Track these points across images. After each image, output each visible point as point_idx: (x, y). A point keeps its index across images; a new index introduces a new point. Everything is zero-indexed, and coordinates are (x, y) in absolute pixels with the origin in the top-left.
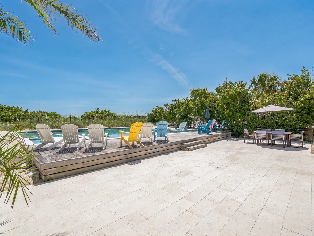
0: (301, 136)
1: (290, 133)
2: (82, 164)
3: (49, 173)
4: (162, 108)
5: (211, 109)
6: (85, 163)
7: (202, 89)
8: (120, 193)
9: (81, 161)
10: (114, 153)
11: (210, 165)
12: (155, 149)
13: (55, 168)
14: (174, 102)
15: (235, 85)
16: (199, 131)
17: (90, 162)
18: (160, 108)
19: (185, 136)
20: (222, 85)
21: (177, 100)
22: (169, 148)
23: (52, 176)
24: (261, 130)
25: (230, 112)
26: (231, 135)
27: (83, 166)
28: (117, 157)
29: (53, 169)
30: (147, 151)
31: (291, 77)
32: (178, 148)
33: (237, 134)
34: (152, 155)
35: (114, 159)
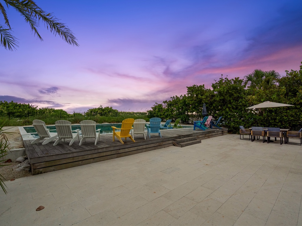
0: (300, 133)
1: (287, 130)
2: (71, 158)
3: (38, 167)
4: (161, 105)
5: (207, 105)
6: (74, 158)
7: (198, 86)
8: (101, 189)
9: (71, 156)
10: (105, 149)
11: (200, 161)
12: (147, 145)
13: (44, 163)
14: (172, 99)
15: (232, 81)
16: (195, 127)
17: (80, 157)
18: (159, 105)
19: (180, 132)
20: (218, 81)
21: (175, 97)
22: (162, 144)
23: (41, 170)
24: (258, 126)
25: (227, 109)
26: (227, 131)
27: (72, 161)
28: (107, 152)
29: (42, 163)
30: (138, 147)
31: (289, 73)
32: (171, 144)
33: (234, 131)
34: (144, 151)
35: (104, 154)
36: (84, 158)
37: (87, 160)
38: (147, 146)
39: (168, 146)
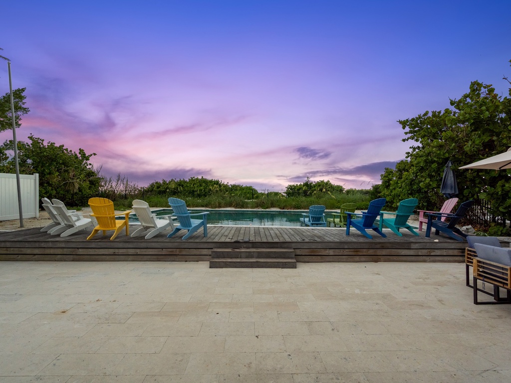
2: (5, 249)
6: (8, 249)
22: (178, 253)
28: (56, 250)
30: (117, 250)
34: (130, 259)
35: (52, 251)
36: (22, 251)
37: (25, 256)
38: (138, 251)
39: (196, 259)
